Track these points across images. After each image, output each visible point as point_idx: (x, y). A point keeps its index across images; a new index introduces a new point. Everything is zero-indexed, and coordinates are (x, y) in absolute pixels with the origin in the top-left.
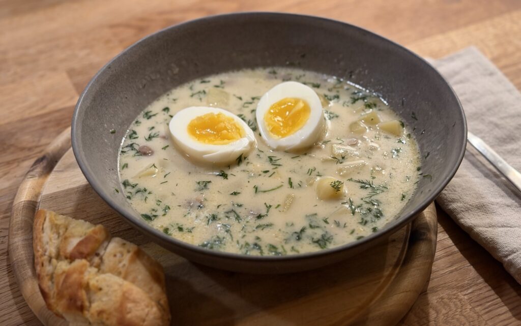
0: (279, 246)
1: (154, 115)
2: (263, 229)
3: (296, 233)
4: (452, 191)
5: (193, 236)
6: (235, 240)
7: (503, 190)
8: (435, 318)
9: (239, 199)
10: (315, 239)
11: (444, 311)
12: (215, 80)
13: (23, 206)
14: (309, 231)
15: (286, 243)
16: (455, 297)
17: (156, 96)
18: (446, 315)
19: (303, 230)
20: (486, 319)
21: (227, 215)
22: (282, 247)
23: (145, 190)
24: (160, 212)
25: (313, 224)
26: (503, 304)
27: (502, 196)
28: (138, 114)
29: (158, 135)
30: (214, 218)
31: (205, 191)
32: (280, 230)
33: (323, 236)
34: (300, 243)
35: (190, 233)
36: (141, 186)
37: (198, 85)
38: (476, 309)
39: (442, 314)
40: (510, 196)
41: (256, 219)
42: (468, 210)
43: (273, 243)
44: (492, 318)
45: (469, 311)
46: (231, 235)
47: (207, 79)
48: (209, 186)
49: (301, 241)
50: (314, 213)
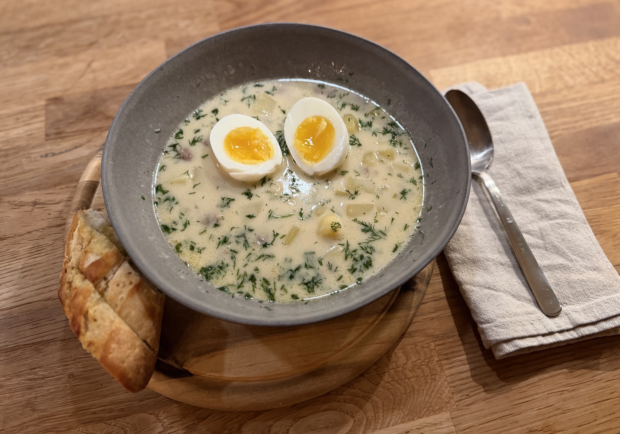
0: (272, 283)
1: (203, 116)
2: (264, 260)
3: (291, 270)
4: (455, 240)
5: (200, 257)
6: (236, 268)
7: (503, 246)
8: (404, 364)
9: (252, 223)
10: (306, 281)
11: (414, 359)
12: (268, 85)
13: (85, 186)
14: (303, 271)
15: (279, 280)
16: (427, 346)
17: (210, 96)
18: (415, 363)
19: (298, 269)
20: (447, 375)
21: (238, 240)
22: (275, 283)
23: (174, 199)
24: (180, 227)
25: (308, 264)
26: (467, 362)
27: (500, 252)
28: (190, 112)
29: (201, 139)
30: (225, 241)
31: (226, 210)
32: (278, 264)
33: (313, 278)
34: (291, 282)
35: (199, 254)
36: (171, 194)
37: (251, 89)
38: (442, 362)
39: (410, 361)
40: (507, 253)
41: (262, 247)
42: (464, 262)
43: (267, 278)
44: (452, 375)
45: (435, 363)
46: (235, 263)
47: (261, 83)
48: (232, 204)
49: (293, 280)
50: (313, 250)
